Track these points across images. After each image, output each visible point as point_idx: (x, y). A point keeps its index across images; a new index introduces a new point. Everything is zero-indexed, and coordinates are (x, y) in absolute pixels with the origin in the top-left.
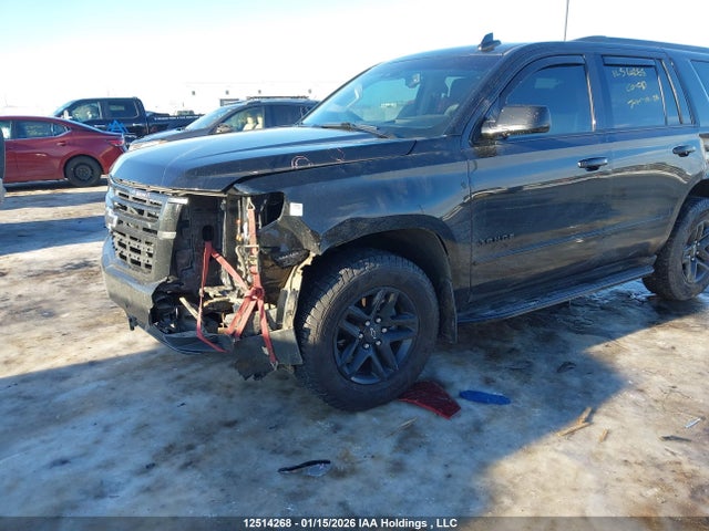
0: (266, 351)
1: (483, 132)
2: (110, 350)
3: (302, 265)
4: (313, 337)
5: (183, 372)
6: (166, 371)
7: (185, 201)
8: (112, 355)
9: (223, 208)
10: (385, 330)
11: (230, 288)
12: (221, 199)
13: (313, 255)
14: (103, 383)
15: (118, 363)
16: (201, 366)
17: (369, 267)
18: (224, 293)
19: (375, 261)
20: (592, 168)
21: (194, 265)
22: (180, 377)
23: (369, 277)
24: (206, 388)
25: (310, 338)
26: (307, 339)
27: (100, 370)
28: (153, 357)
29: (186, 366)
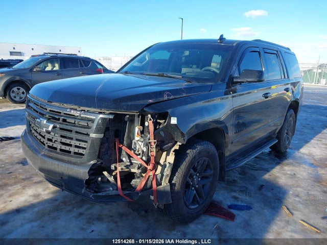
0: (152, 198)
1: (234, 81)
2: (25, 201)
3: (173, 149)
4: (177, 187)
5: (81, 210)
6: (70, 211)
7: (111, 117)
8: (27, 204)
9: (126, 120)
10: (200, 179)
11: (129, 164)
12: (126, 115)
13: (179, 143)
14: (34, 224)
15: (36, 209)
16: (89, 206)
17: (199, 148)
18: (127, 167)
19: (201, 145)
20: (266, 98)
21: (109, 152)
22: (81, 214)
23: (199, 153)
24: (99, 219)
25: (176, 188)
26: (174, 189)
27: (27, 215)
28: (57, 203)
29: (80, 207)
